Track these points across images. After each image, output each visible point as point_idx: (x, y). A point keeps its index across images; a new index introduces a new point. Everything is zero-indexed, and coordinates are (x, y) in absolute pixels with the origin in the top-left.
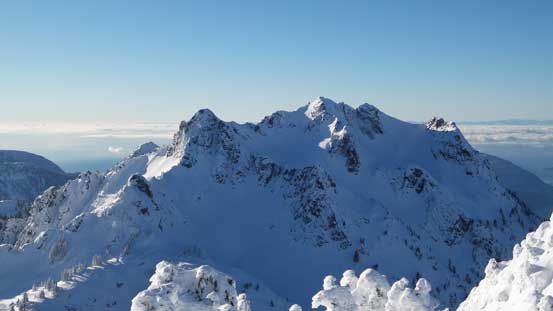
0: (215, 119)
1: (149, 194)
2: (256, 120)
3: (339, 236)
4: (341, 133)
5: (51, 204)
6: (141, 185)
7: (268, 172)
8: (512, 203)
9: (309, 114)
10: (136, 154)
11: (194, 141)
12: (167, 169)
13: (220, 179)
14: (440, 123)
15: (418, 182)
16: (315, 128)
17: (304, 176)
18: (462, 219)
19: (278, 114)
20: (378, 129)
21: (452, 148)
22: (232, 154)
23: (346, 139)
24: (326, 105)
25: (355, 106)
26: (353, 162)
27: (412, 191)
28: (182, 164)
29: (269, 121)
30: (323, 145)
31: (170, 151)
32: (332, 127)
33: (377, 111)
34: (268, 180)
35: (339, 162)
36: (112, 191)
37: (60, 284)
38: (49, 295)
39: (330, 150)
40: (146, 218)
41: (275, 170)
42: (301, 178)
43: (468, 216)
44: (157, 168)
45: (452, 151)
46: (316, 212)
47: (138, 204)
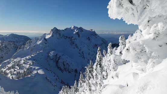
0: (57, 29)
1: (47, 41)
2: (63, 30)
3: (77, 47)
4: (77, 31)
5: (29, 43)
6: (45, 39)
7: (66, 37)
8: (103, 42)
9: (72, 28)
11: (53, 32)
12: (49, 37)
13: (58, 38)
14: (92, 30)
15: (89, 39)
16: (73, 30)
18: (95, 44)
19: (67, 28)
20: (82, 31)
21: (93, 34)
22: (60, 34)
25: (79, 27)
26: (79, 36)
27: (88, 40)
28: (52, 36)
29: (66, 29)
30: (74, 33)
31: (49, 34)
32: (76, 30)
33: (82, 28)
34: (66, 38)
35: (77, 36)
36: (40, 40)
37: (32, 55)
38: (30, 57)
39: (75, 34)
40: (46, 45)
42: (71, 38)
43: (96, 44)
44: (47, 37)
45: (94, 34)
46: (73, 43)
47: (45, 42)
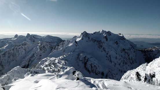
0: (86, 33)
1: (77, 43)
2: (92, 33)
3: (105, 51)
4: (105, 35)
5: (62, 44)
6: (76, 42)
7: (94, 41)
8: (131, 47)
9: (100, 32)
10: (74, 38)
11: (83, 36)
12: (79, 40)
13: (87, 41)
14: (120, 34)
15: (117, 43)
16: (101, 34)
17: (100, 42)
18: (123, 49)
19: (96, 32)
20: (110, 35)
22: (89, 38)
23: (106, 36)
24: (103, 31)
25: (107, 31)
26: (107, 40)
27: (116, 44)
28: (81, 39)
29: (94, 33)
31: (80, 37)
33: (110, 32)
35: (105, 40)
36: (72, 43)
37: (64, 56)
38: (63, 57)
39: (104, 38)
40: (77, 47)
41: (95, 40)
42: (99, 42)
43: (124, 48)
44: (78, 40)
45: (122, 38)
46: (101, 47)
47: (75, 45)
